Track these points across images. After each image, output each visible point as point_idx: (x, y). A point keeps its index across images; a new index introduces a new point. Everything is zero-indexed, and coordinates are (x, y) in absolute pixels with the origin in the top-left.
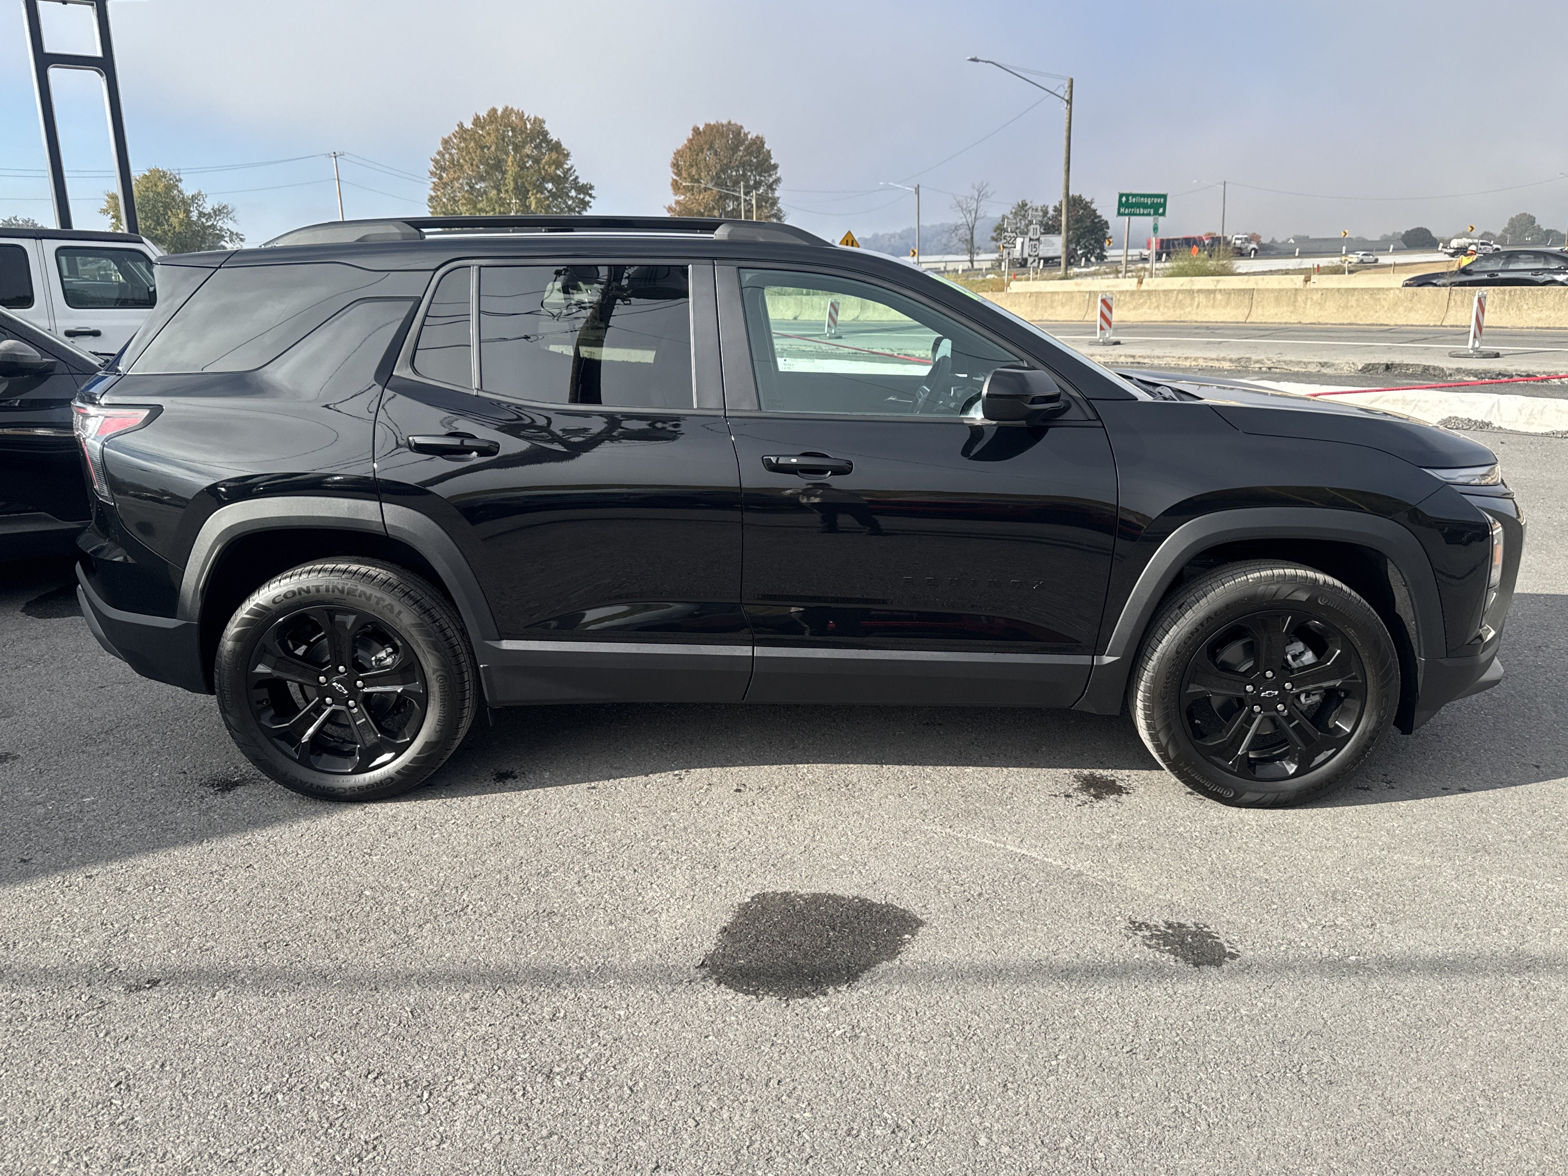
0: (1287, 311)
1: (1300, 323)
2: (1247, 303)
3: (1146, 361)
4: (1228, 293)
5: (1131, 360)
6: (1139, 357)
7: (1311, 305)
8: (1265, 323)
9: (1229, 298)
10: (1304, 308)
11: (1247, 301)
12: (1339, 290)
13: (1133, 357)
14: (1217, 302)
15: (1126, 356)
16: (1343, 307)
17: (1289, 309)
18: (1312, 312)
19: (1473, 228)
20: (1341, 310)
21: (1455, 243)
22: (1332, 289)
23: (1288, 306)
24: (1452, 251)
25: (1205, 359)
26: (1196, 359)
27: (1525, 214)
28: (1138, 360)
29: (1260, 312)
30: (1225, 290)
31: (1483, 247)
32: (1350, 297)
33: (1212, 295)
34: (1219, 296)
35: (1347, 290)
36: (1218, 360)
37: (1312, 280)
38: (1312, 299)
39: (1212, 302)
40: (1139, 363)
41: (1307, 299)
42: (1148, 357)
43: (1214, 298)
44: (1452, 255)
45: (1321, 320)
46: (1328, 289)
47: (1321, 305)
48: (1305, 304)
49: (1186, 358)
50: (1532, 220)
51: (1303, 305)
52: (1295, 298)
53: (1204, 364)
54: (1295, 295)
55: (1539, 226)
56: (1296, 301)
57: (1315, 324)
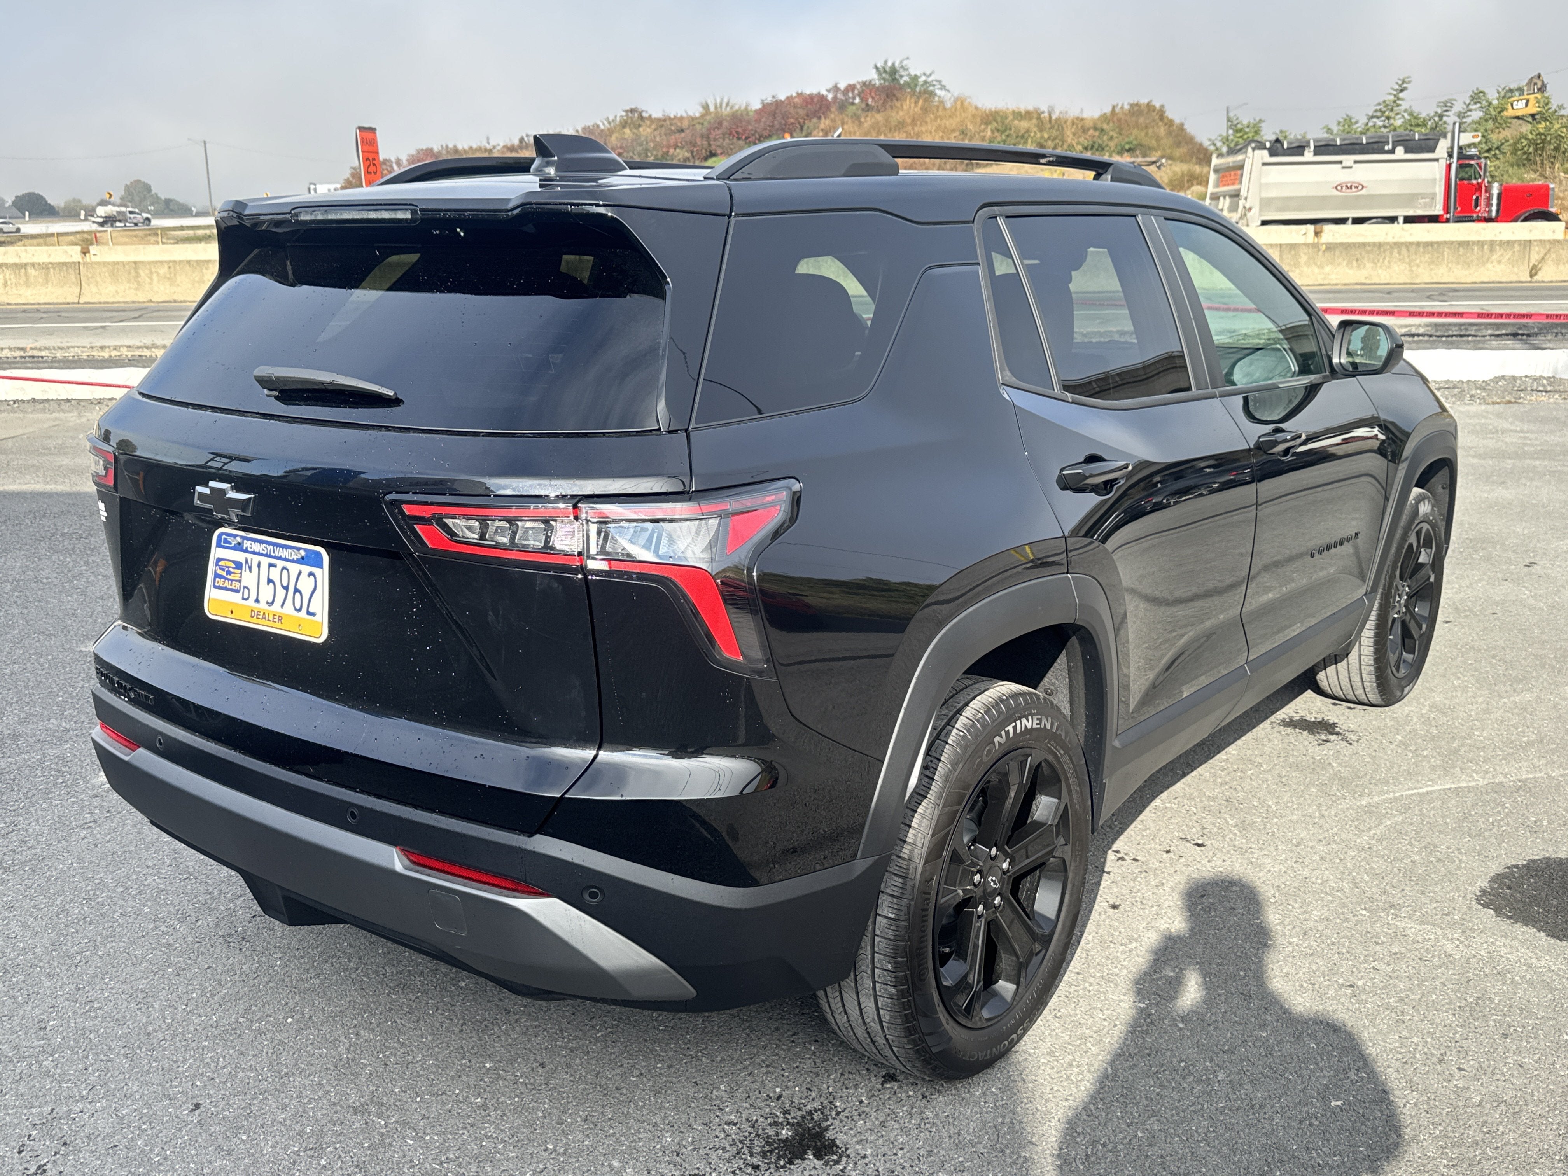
0: (130, 288)
1: (151, 301)
2: (74, 280)
3: (43, 353)
4: (45, 267)
5: (22, 353)
6: (31, 349)
7: (158, 282)
8: (105, 303)
9: (47, 275)
10: (151, 284)
11: (73, 277)
12: (189, 262)
13: (23, 349)
14: (32, 279)
15: (10, 349)
16: (198, 282)
17: (132, 286)
18: (162, 288)
19: (111, 196)
20: (197, 285)
21: (101, 211)
22: (181, 262)
23: (129, 282)
24: (100, 220)
25: (130, 347)
26: (116, 348)
27: (139, 181)
28: (30, 353)
29: (94, 290)
30: (39, 264)
31: (132, 216)
32: (204, 270)
33: (23, 271)
34: (32, 272)
35: (198, 262)
36: (147, 348)
37: (92, 252)
38: (158, 274)
39: (24, 278)
40: (33, 357)
41: (151, 273)
42: (46, 348)
43: (26, 274)
44: (102, 224)
45: (176, 297)
46: (175, 261)
47: (171, 280)
48: (151, 279)
49: (102, 348)
50: (148, 188)
51: (148, 280)
52: (137, 272)
53: (130, 354)
54: (136, 269)
55: (156, 194)
56: (138, 275)
57: (170, 302)
